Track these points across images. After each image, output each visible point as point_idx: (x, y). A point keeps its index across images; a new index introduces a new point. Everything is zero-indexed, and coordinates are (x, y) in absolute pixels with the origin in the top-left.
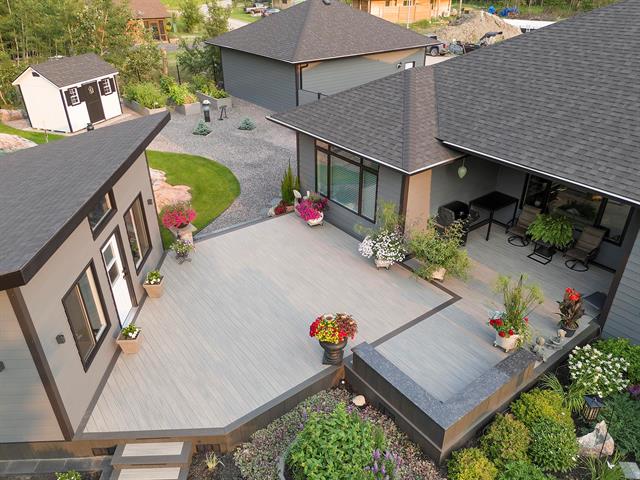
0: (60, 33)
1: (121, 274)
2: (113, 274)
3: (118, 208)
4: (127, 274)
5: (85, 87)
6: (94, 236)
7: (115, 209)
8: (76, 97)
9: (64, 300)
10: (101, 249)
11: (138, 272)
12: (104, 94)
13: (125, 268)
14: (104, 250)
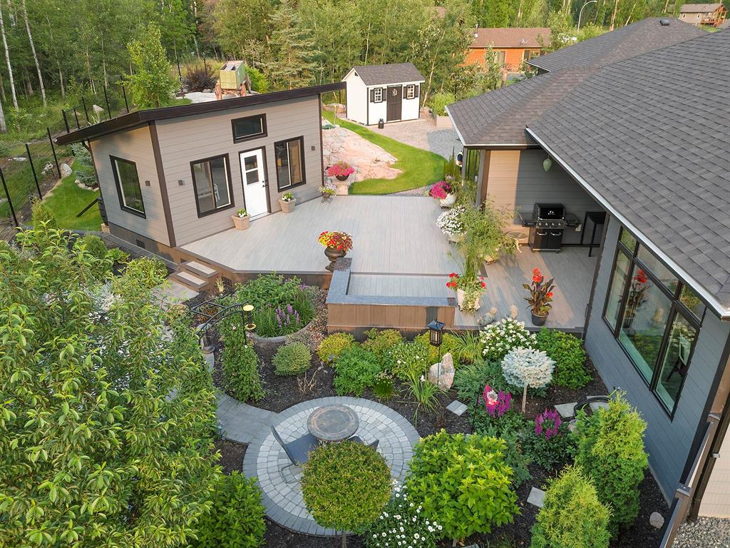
1: (261, 183)
2: (254, 178)
3: (268, 134)
4: (267, 186)
5: (390, 89)
6: (235, 141)
7: (265, 134)
8: (379, 97)
9: (192, 164)
10: (240, 153)
11: (279, 190)
12: (406, 97)
13: (267, 180)
14: (244, 156)
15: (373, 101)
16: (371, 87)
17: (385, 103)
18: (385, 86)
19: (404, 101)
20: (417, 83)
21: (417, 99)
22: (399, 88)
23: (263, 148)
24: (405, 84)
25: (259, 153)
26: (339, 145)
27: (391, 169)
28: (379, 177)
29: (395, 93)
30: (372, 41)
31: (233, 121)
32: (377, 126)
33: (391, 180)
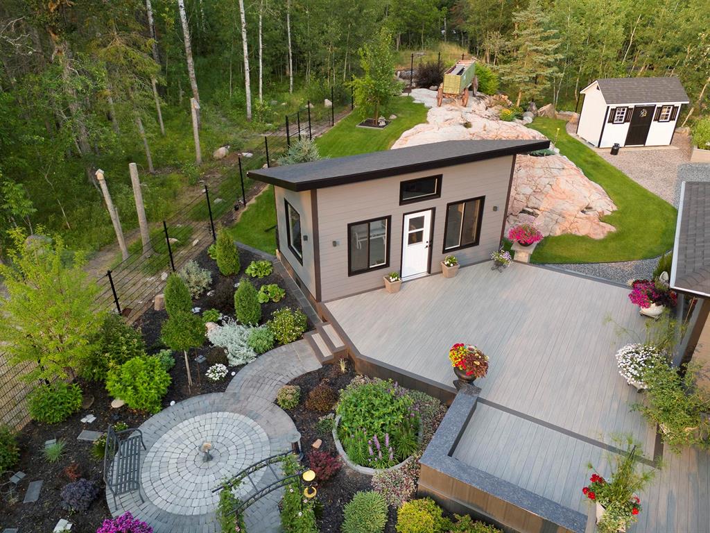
1: (423, 244)
2: (416, 239)
3: (442, 196)
4: (431, 246)
5: (638, 109)
6: (402, 203)
7: (438, 195)
8: (622, 117)
9: (350, 226)
10: (404, 214)
11: (444, 251)
12: (657, 120)
13: (431, 241)
14: (408, 218)
15: (611, 121)
16: (613, 106)
17: (627, 125)
18: (632, 106)
19: (654, 124)
20: (678, 104)
21: (673, 123)
22: (651, 109)
23: (434, 210)
24: (659, 105)
25: (427, 215)
26: (547, 181)
27: (601, 223)
28: (582, 233)
29: (644, 114)
30: (637, 38)
31: (402, 184)
32: (610, 150)
33: (597, 241)
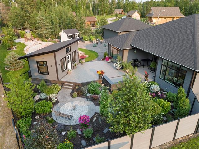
0: (70, 24)
1: (70, 62)
2: (69, 62)
6: (66, 53)
7: (70, 51)
8: (70, 37)
9: (61, 60)
10: (67, 56)
11: (73, 63)
12: (76, 37)
20: (78, 33)
21: (79, 37)
23: (70, 54)
31: (66, 49)
